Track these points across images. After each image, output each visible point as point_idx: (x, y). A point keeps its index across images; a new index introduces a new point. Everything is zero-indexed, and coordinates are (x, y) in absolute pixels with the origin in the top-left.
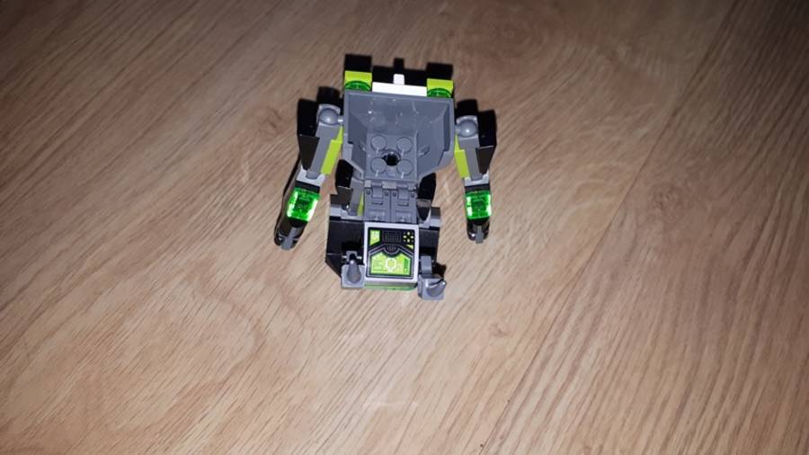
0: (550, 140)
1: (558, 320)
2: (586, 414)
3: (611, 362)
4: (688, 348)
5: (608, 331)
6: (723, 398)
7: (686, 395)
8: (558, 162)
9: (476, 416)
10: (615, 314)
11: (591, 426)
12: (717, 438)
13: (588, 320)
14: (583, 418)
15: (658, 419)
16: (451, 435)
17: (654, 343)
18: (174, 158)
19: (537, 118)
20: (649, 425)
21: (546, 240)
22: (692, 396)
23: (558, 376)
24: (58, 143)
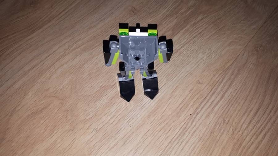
0: (222, 26)
1: (219, 81)
2: (225, 110)
3: (235, 96)
4: (261, 95)
5: (235, 87)
6: (270, 112)
7: (258, 109)
8: (224, 33)
9: (189, 106)
10: (238, 82)
11: (226, 114)
12: (267, 123)
13: (229, 82)
14: (224, 111)
15: (248, 115)
16: (181, 110)
17: (250, 92)
18: (102, 18)
19: (219, 19)
20: (245, 116)
21: (218, 57)
22: (260, 110)
23: (217, 98)
24: (67, 10)
